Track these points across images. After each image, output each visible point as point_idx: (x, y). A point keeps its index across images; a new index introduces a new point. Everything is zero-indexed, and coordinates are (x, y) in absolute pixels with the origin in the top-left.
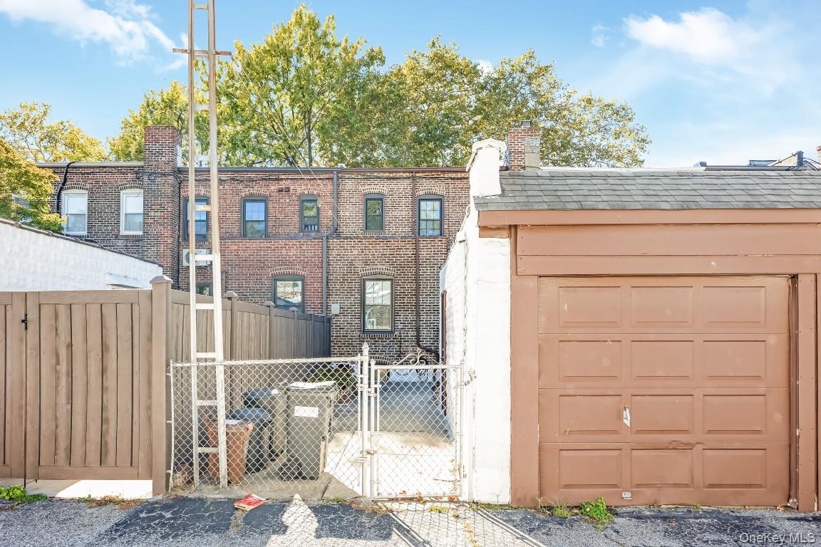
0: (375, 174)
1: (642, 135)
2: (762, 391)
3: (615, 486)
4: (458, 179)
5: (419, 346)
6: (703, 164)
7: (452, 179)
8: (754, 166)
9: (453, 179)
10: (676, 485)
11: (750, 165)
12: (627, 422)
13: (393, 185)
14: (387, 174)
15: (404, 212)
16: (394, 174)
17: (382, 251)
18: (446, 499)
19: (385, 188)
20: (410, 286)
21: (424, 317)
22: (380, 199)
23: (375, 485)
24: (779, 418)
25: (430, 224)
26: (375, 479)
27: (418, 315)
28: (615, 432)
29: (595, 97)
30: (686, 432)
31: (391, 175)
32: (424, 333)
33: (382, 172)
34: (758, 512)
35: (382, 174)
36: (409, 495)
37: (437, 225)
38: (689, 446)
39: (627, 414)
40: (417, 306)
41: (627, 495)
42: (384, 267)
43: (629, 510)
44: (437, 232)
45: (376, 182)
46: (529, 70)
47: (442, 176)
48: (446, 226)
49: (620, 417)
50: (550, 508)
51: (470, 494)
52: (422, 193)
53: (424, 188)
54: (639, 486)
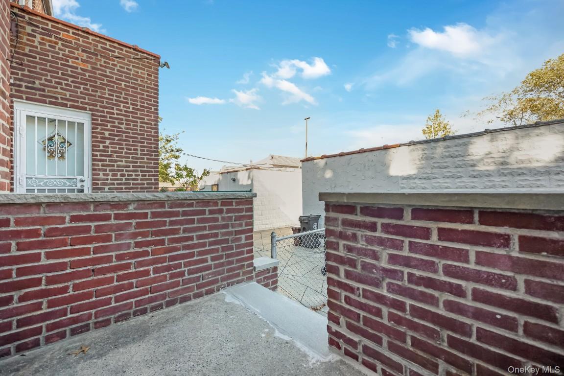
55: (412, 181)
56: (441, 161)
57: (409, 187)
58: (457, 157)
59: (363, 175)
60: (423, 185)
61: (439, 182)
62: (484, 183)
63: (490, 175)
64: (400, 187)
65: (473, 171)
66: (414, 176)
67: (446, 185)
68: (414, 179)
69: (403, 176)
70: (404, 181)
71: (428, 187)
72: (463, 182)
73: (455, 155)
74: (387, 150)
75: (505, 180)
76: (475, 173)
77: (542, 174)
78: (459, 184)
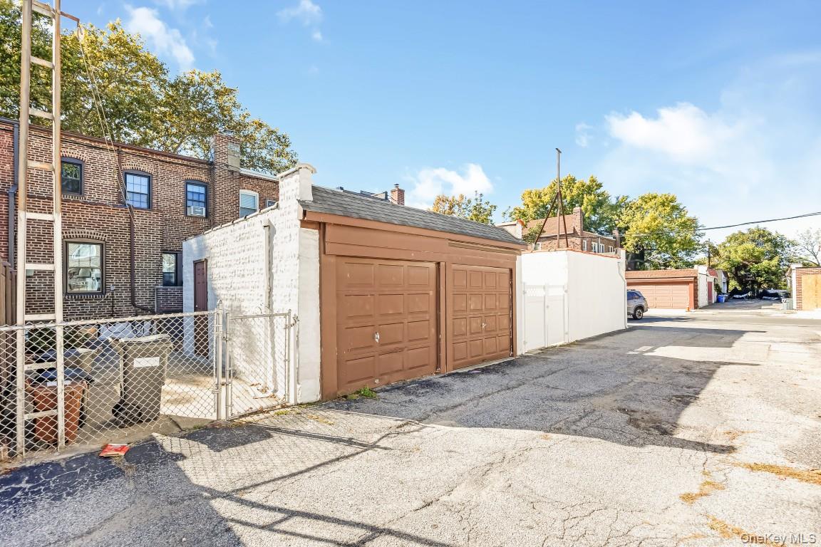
0: (73, 139)
1: (294, 159)
2: (428, 318)
3: (372, 377)
4: (166, 162)
5: (134, 305)
6: (342, 188)
7: (159, 160)
8: (362, 194)
9: (162, 161)
10: (397, 371)
11: (361, 193)
12: (377, 340)
13: (95, 153)
14: (88, 142)
15: (108, 180)
16: (96, 144)
17: (90, 216)
18: (279, 407)
19: (85, 155)
20: (123, 251)
21: (139, 280)
22: (79, 164)
23: (230, 408)
24: (433, 330)
25: (137, 197)
26: (230, 404)
27: (132, 277)
28: (371, 346)
29: (264, 123)
30: (400, 342)
31: (93, 144)
32: (139, 294)
33: (81, 138)
34: (428, 378)
35: (80, 140)
36: (254, 409)
37: (144, 198)
38: (402, 349)
39: (378, 336)
40: (132, 270)
41: (377, 381)
42: (93, 232)
43: (380, 388)
44: (145, 205)
45: (73, 147)
46: (217, 87)
47: (150, 156)
48: (154, 201)
49: (374, 338)
50: (345, 397)
51: (296, 399)
52: (128, 167)
53: (131, 163)
54: (382, 375)
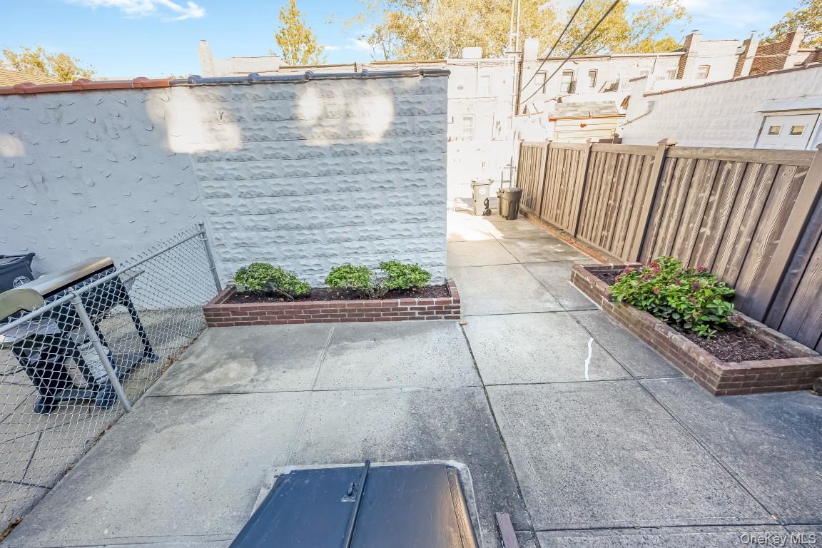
55: (216, 164)
56: (255, 128)
57: (214, 177)
58: (275, 120)
59: (110, 152)
60: (236, 173)
61: (259, 167)
62: (316, 167)
63: (321, 155)
64: (198, 176)
65: (302, 147)
66: (217, 155)
67: (270, 171)
68: (219, 160)
69: (196, 154)
70: (202, 166)
71: (244, 176)
72: (292, 166)
73: (273, 118)
74: (145, 91)
75: (339, 162)
76: (304, 151)
77: (373, 154)
78: (287, 170)
